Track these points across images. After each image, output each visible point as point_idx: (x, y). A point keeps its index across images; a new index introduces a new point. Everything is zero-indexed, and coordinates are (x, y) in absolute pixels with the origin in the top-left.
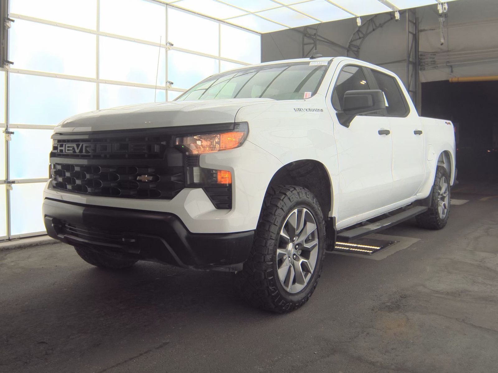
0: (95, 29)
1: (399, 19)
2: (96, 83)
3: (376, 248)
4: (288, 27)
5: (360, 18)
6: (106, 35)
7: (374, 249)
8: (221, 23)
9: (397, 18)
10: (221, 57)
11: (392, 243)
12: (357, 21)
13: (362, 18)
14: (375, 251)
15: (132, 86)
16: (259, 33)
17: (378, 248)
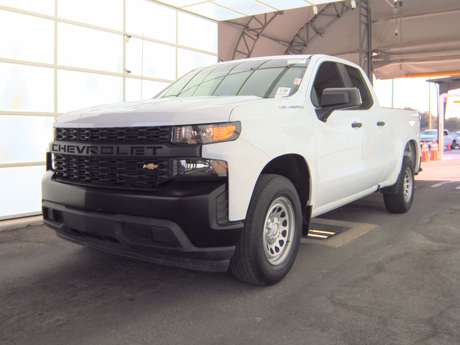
0: (52, 14)
1: (355, 8)
2: (54, 69)
3: (330, 233)
4: (245, 15)
5: (316, 6)
6: (64, 21)
7: (329, 234)
8: (178, 11)
9: (354, 6)
10: (178, 44)
11: (347, 229)
12: (314, 9)
13: (318, 6)
14: (330, 236)
15: (90, 72)
16: (216, 21)
17: (333, 233)
